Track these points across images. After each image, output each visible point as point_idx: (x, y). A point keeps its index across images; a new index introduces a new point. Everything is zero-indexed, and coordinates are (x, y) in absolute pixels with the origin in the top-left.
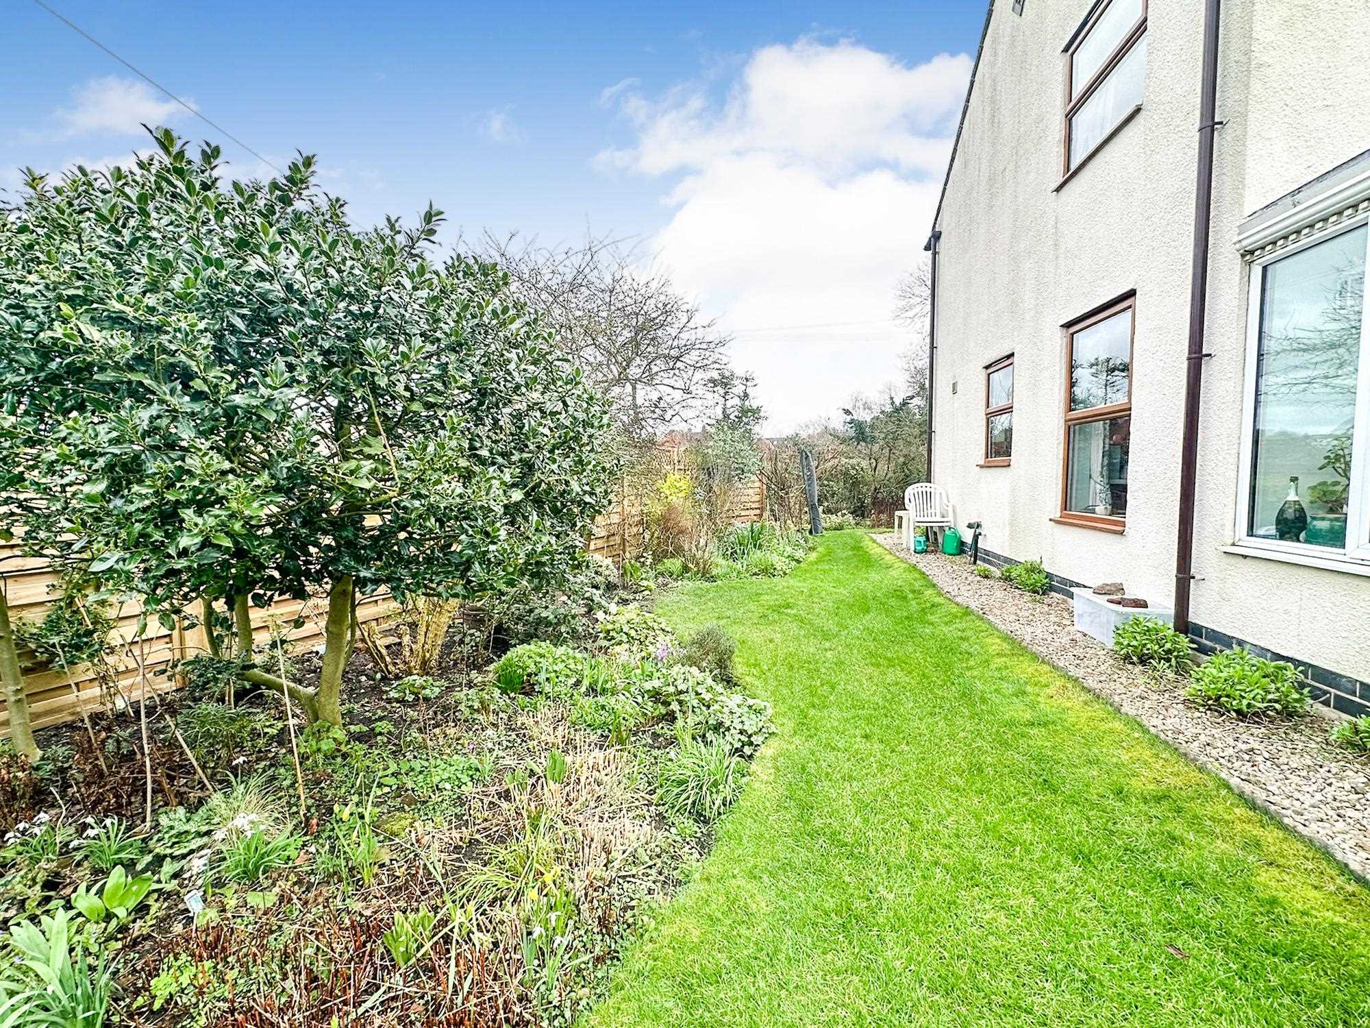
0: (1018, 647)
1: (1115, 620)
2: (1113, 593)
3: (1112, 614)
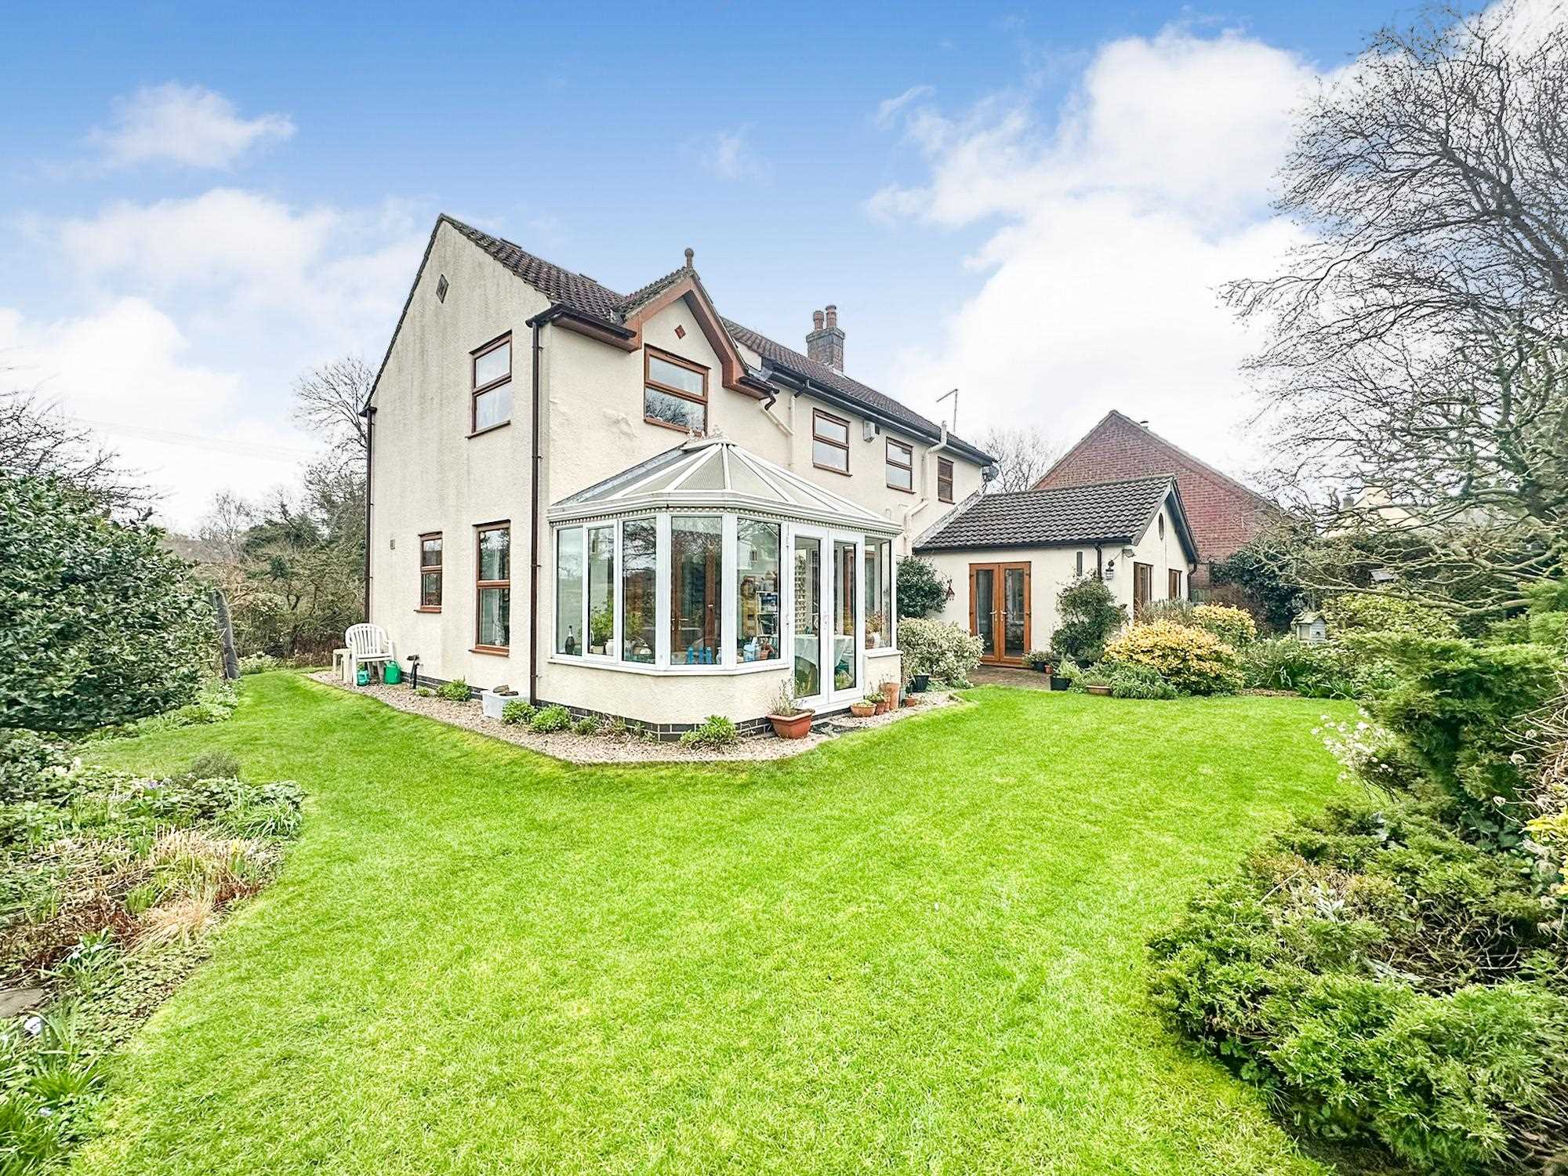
0: (451, 727)
1: (503, 704)
2: (503, 691)
3: (501, 701)
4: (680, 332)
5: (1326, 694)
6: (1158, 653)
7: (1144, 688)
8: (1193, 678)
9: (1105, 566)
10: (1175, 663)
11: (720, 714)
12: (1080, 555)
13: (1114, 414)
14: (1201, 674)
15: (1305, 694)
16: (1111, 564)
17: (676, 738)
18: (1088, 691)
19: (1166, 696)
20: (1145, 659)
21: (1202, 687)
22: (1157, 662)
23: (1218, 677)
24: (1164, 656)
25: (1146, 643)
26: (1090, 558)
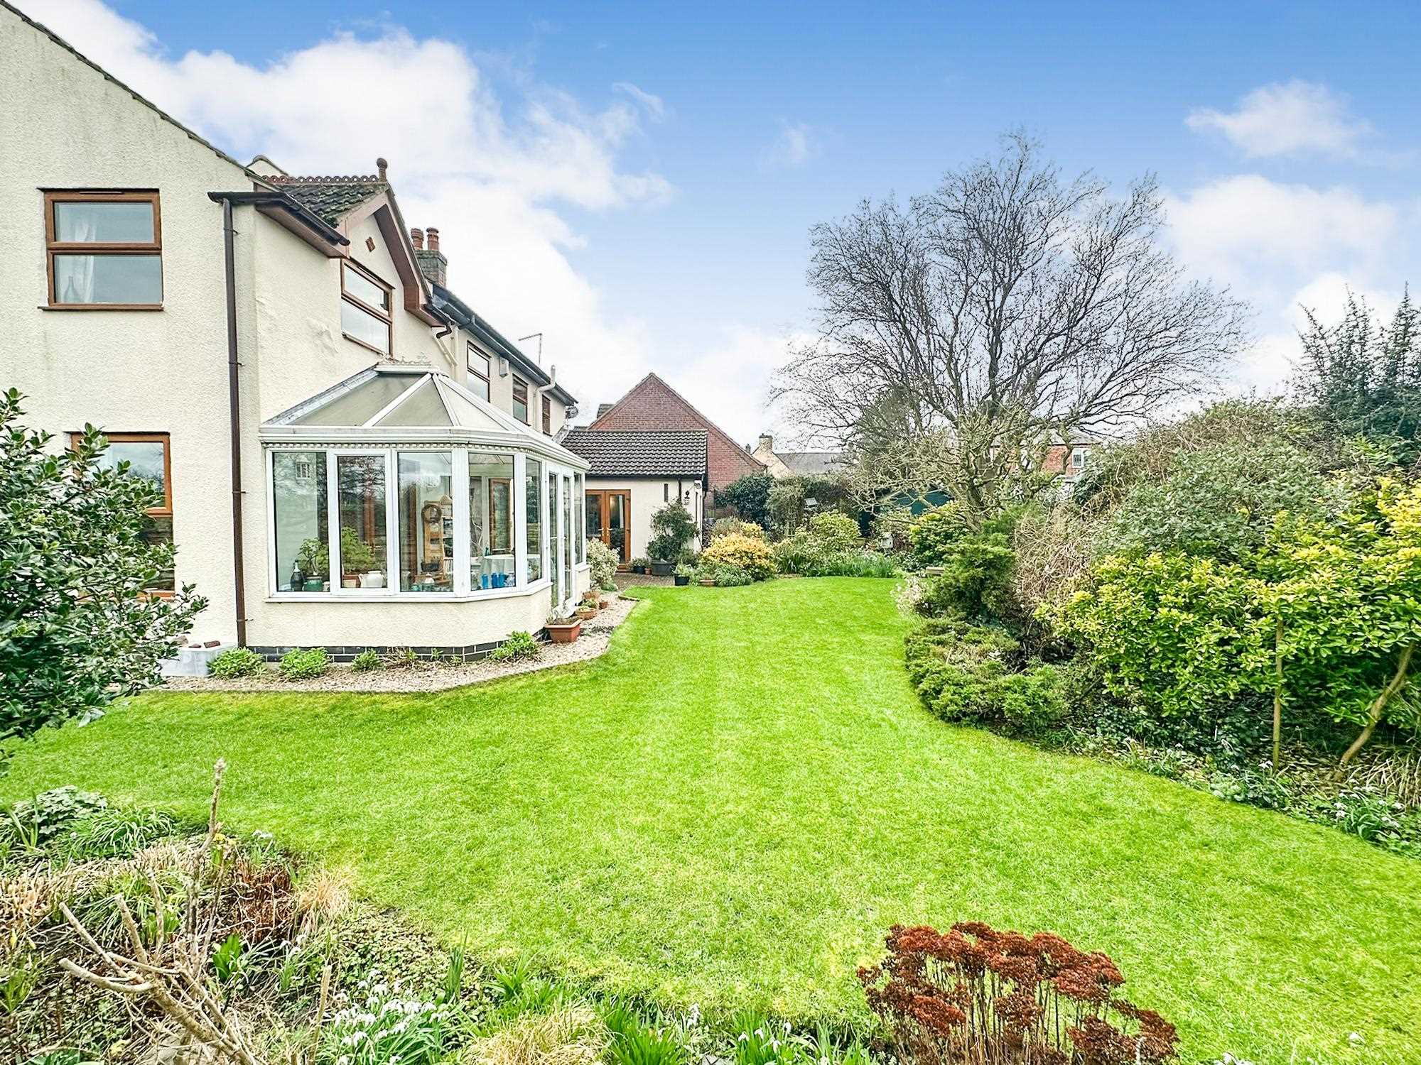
1: (205, 657)
3: (200, 654)
4: (370, 245)
5: (814, 574)
6: (738, 555)
7: (735, 579)
8: (757, 570)
9: (684, 495)
10: (748, 561)
11: (520, 631)
12: (666, 486)
13: (652, 375)
14: (760, 567)
15: (805, 575)
16: (687, 493)
17: (482, 657)
18: (701, 584)
19: (747, 583)
20: (730, 560)
21: (760, 576)
22: (738, 561)
23: (768, 569)
24: (741, 558)
25: (731, 549)
26: (673, 487)
